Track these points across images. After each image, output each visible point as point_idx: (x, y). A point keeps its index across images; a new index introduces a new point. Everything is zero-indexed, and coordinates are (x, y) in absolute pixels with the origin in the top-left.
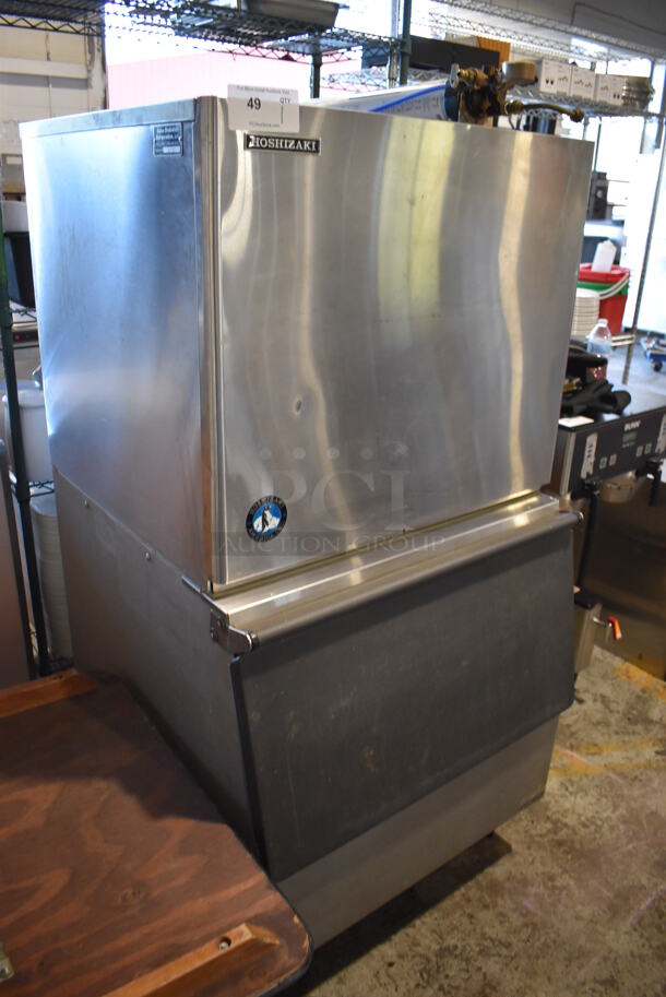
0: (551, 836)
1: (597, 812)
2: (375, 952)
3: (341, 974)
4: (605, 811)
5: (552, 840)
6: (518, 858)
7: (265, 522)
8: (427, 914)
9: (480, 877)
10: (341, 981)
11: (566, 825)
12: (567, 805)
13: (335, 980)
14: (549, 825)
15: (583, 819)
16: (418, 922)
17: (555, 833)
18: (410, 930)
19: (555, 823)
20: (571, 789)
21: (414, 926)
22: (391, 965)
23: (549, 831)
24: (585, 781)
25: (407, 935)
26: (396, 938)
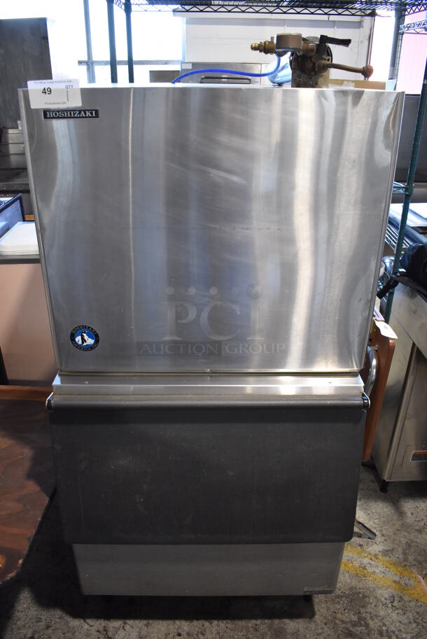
0: (349, 626)
1: (400, 631)
2: (178, 622)
3: (151, 621)
4: (407, 633)
5: (348, 629)
6: (312, 626)
7: (83, 340)
8: (225, 622)
9: (276, 621)
10: (147, 625)
11: (367, 625)
12: (382, 613)
13: (145, 622)
14: (355, 618)
15: (384, 628)
16: (215, 622)
17: (354, 625)
18: (207, 624)
19: (360, 619)
20: (395, 603)
21: (211, 624)
22: (179, 635)
23: (351, 622)
24: (412, 604)
25: (203, 625)
26: (195, 622)
